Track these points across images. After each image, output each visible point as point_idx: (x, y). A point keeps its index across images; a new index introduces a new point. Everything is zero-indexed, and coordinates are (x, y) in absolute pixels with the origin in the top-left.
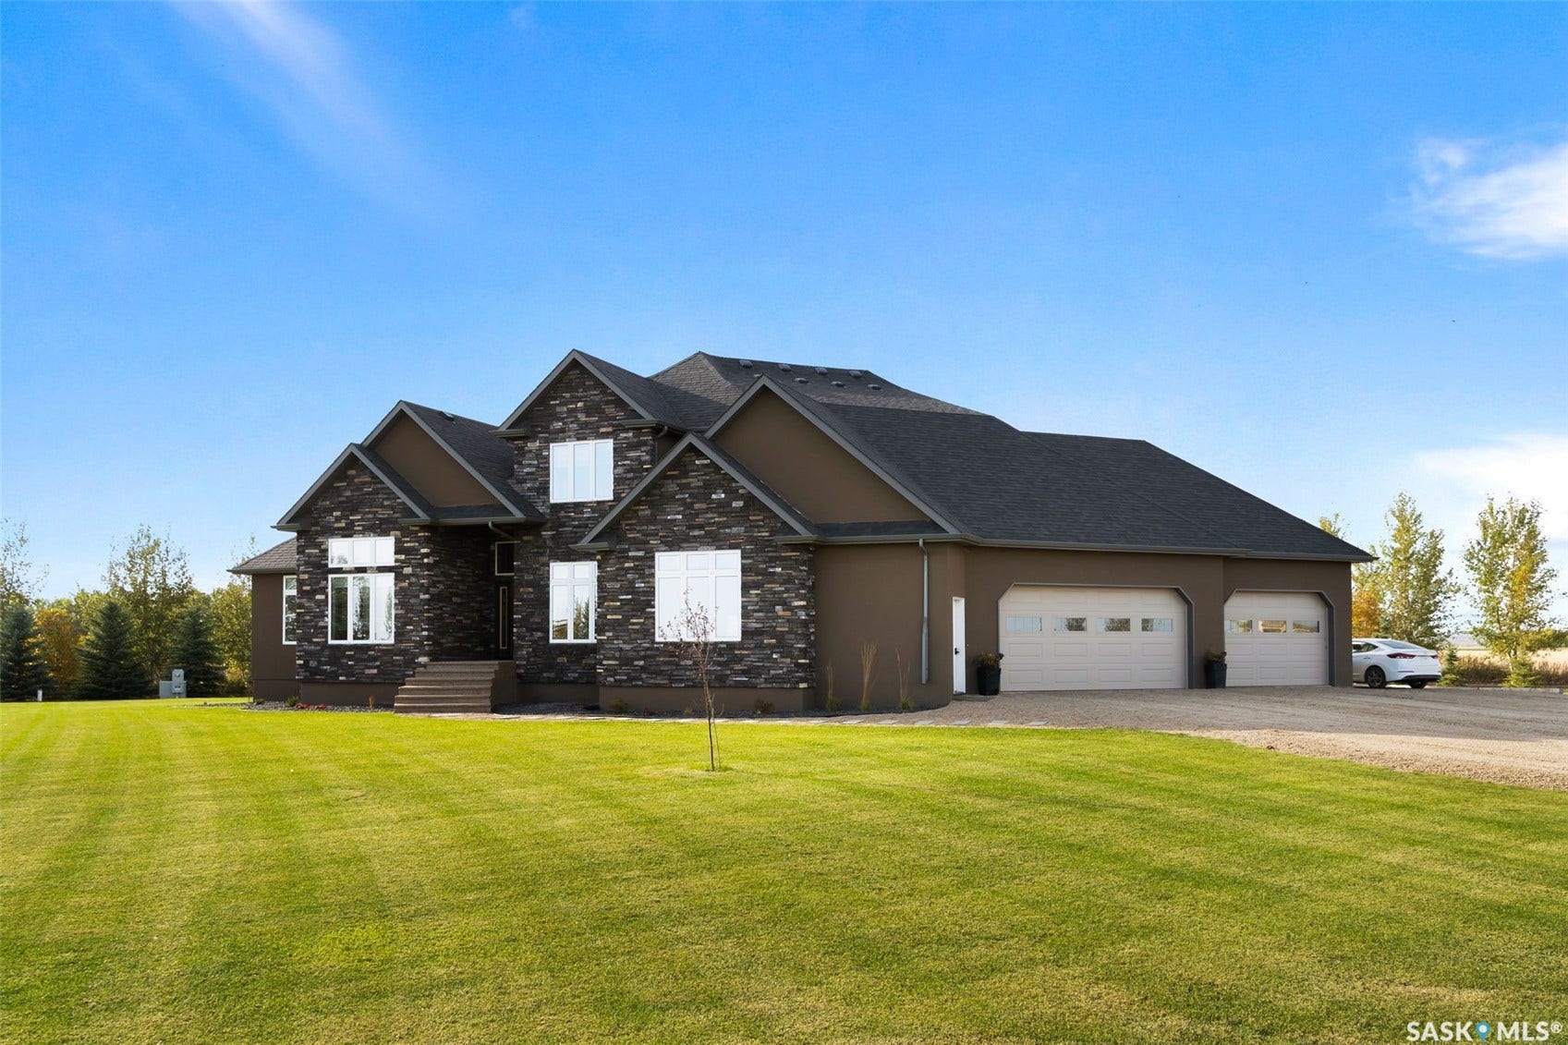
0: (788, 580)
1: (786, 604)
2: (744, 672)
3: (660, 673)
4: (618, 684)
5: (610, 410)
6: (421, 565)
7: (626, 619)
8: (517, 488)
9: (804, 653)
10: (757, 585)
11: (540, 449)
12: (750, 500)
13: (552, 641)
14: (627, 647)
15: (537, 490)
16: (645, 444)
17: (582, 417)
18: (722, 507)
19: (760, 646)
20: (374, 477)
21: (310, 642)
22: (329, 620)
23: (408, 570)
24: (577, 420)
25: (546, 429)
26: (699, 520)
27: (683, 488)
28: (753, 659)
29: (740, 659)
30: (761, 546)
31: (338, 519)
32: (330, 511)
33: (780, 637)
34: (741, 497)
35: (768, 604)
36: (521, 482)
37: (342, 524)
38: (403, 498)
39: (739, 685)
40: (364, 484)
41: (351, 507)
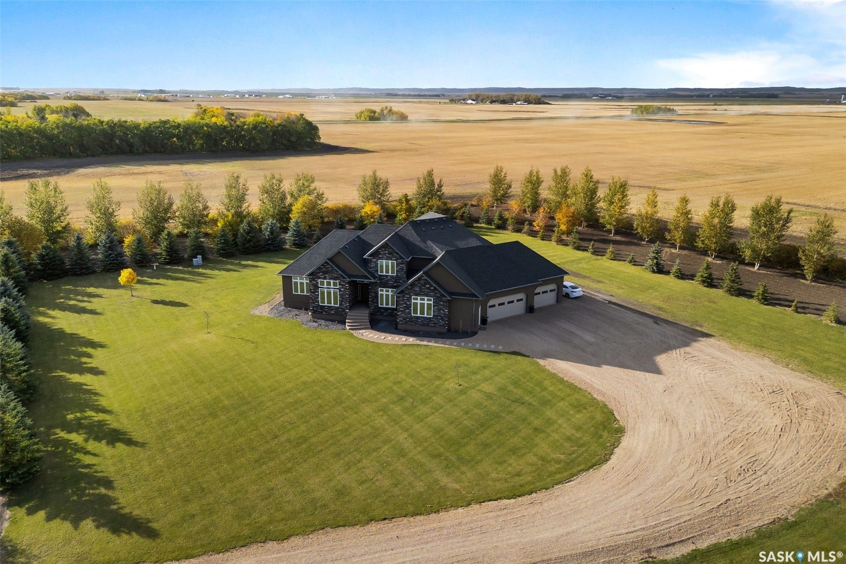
0: (444, 305)
1: (443, 311)
2: (433, 324)
3: (412, 322)
4: (402, 324)
5: (395, 254)
6: (346, 289)
7: (405, 310)
8: (370, 270)
9: (447, 321)
10: (436, 306)
11: (376, 261)
12: (435, 288)
13: (379, 306)
14: (405, 316)
15: (375, 271)
16: (404, 263)
17: (388, 255)
18: (428, 288)
19: (437, 318)
20: (332, 266)
21: (314, 304)
22: (320, 299)
23: (342, 290)
24: (386, 256)
25: (378, 257)
26: (423, 291)
27: (419, 283)
28: (435, 321)
29: (432, 321)
30: (438, 297)
31: (321, 275)
32: (319, 273)
33: (441, 317)
34: (433, 287)
35: (439, 310)
36: (371, 268)
37: (323, 277)
38: (340, 272)
39: (432, 326)
40: (329, 268)
41: (325, 273)
